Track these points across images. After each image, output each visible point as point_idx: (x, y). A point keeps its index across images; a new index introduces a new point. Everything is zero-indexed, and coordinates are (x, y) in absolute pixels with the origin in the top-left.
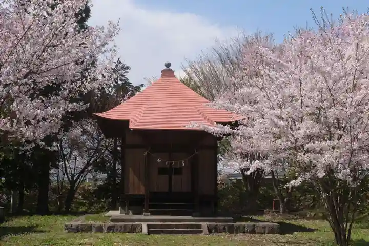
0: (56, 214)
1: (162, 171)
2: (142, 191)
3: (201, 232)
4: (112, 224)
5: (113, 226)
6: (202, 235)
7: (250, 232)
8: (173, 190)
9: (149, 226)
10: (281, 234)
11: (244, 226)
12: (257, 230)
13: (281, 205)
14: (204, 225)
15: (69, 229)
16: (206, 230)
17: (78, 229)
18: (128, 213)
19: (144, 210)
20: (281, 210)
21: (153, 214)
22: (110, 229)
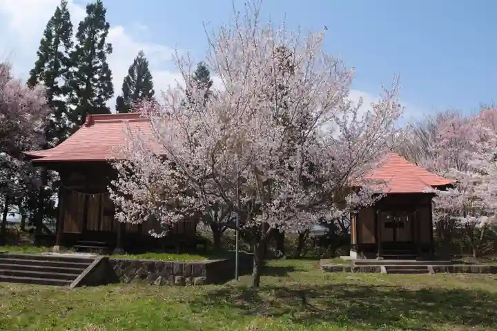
0: (295, 258)
1: (388, 225)
2: (373, 241)
3: (428, 272)
4: (356, 266)
5: (359, 268)
6: (430, 274)
7: (467, 272)
8: (397, 240)
9: (387, 268)
10: (493, 273)
11: (462, 268)
12: (473, 270)
13: (474, 251)
14: (430, 266)
15: (326, 269)
16: (432, 271)
17: (332, 270)
18: (363, 258)
19: (378, 254)
20: (474, 255)
21: (385, 258)
22: (356, 269)
